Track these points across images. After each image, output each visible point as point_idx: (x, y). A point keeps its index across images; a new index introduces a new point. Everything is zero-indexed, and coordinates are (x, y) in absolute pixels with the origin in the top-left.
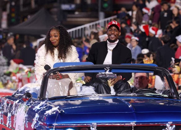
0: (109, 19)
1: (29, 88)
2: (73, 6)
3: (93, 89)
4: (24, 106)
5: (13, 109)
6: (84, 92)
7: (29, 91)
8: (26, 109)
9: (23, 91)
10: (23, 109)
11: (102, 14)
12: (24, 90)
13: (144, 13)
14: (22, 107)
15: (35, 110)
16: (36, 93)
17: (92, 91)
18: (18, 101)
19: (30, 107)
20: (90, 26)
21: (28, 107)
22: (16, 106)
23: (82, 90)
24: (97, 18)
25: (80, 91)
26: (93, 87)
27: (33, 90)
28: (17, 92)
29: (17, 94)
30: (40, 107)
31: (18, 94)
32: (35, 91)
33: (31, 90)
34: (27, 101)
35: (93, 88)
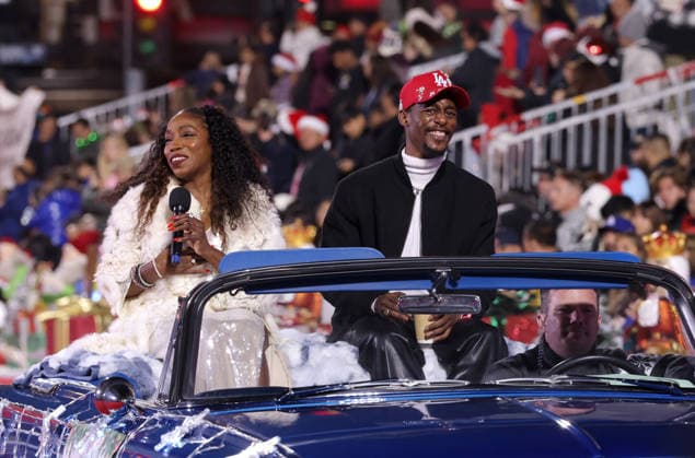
0: (160, 92)
1: (94, 354)
2: (38, 51)
3: (354, 355)
4: (100, 433)
5: (44, 444)
6: (319, 366)
7: (97, 367)
8: (113, 446)
9: (70, 367)
10: (96, 447)
11: (134, 78)
12: (73, 363)
13: (278, 71)
14: (92, 439)
15: (162, 450)
16: (126, 373)
17: (347, 364)
18: (61, 409)
19: (132, 435)
20: (97, 117)
21: (120, 437)
22: (57, 430)
23: (311, 356)
24: (119, 89)
25: (303, 364)
26: (353, 347)
27: (115, 362)
28: (44, 372)
29: (40, 380)
30: (183, 439)
31: (43, 377)
32: (123, 368)
33: (104, 363)
34: (113, 411)
35: (354, 351)
